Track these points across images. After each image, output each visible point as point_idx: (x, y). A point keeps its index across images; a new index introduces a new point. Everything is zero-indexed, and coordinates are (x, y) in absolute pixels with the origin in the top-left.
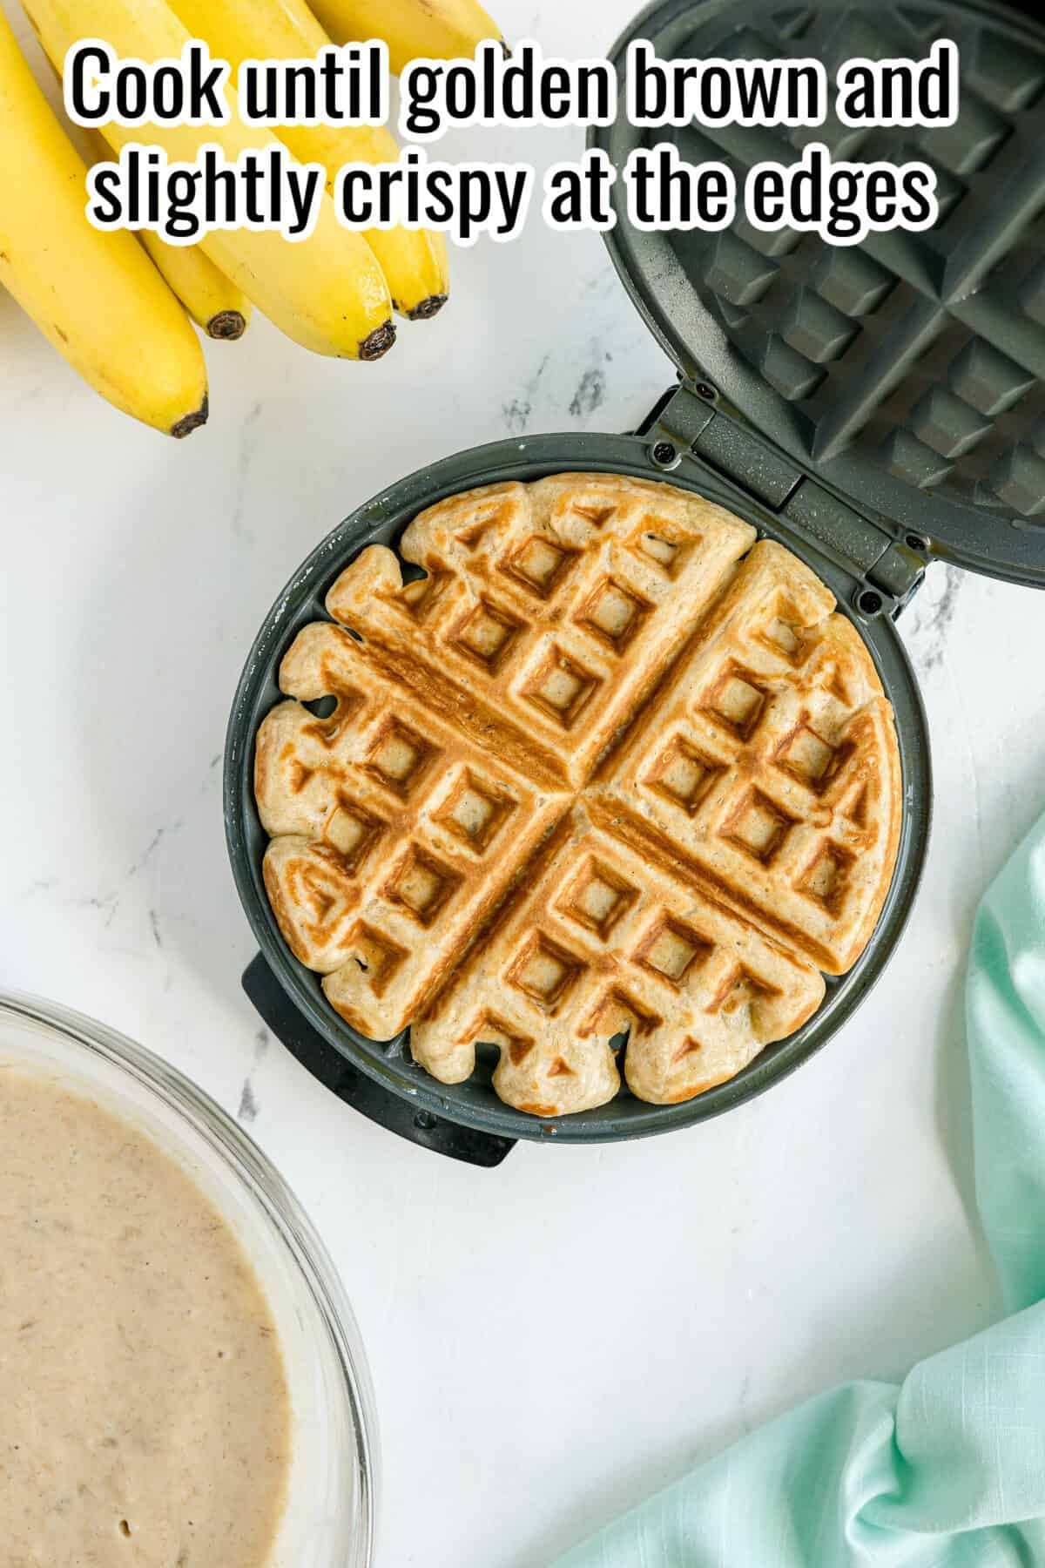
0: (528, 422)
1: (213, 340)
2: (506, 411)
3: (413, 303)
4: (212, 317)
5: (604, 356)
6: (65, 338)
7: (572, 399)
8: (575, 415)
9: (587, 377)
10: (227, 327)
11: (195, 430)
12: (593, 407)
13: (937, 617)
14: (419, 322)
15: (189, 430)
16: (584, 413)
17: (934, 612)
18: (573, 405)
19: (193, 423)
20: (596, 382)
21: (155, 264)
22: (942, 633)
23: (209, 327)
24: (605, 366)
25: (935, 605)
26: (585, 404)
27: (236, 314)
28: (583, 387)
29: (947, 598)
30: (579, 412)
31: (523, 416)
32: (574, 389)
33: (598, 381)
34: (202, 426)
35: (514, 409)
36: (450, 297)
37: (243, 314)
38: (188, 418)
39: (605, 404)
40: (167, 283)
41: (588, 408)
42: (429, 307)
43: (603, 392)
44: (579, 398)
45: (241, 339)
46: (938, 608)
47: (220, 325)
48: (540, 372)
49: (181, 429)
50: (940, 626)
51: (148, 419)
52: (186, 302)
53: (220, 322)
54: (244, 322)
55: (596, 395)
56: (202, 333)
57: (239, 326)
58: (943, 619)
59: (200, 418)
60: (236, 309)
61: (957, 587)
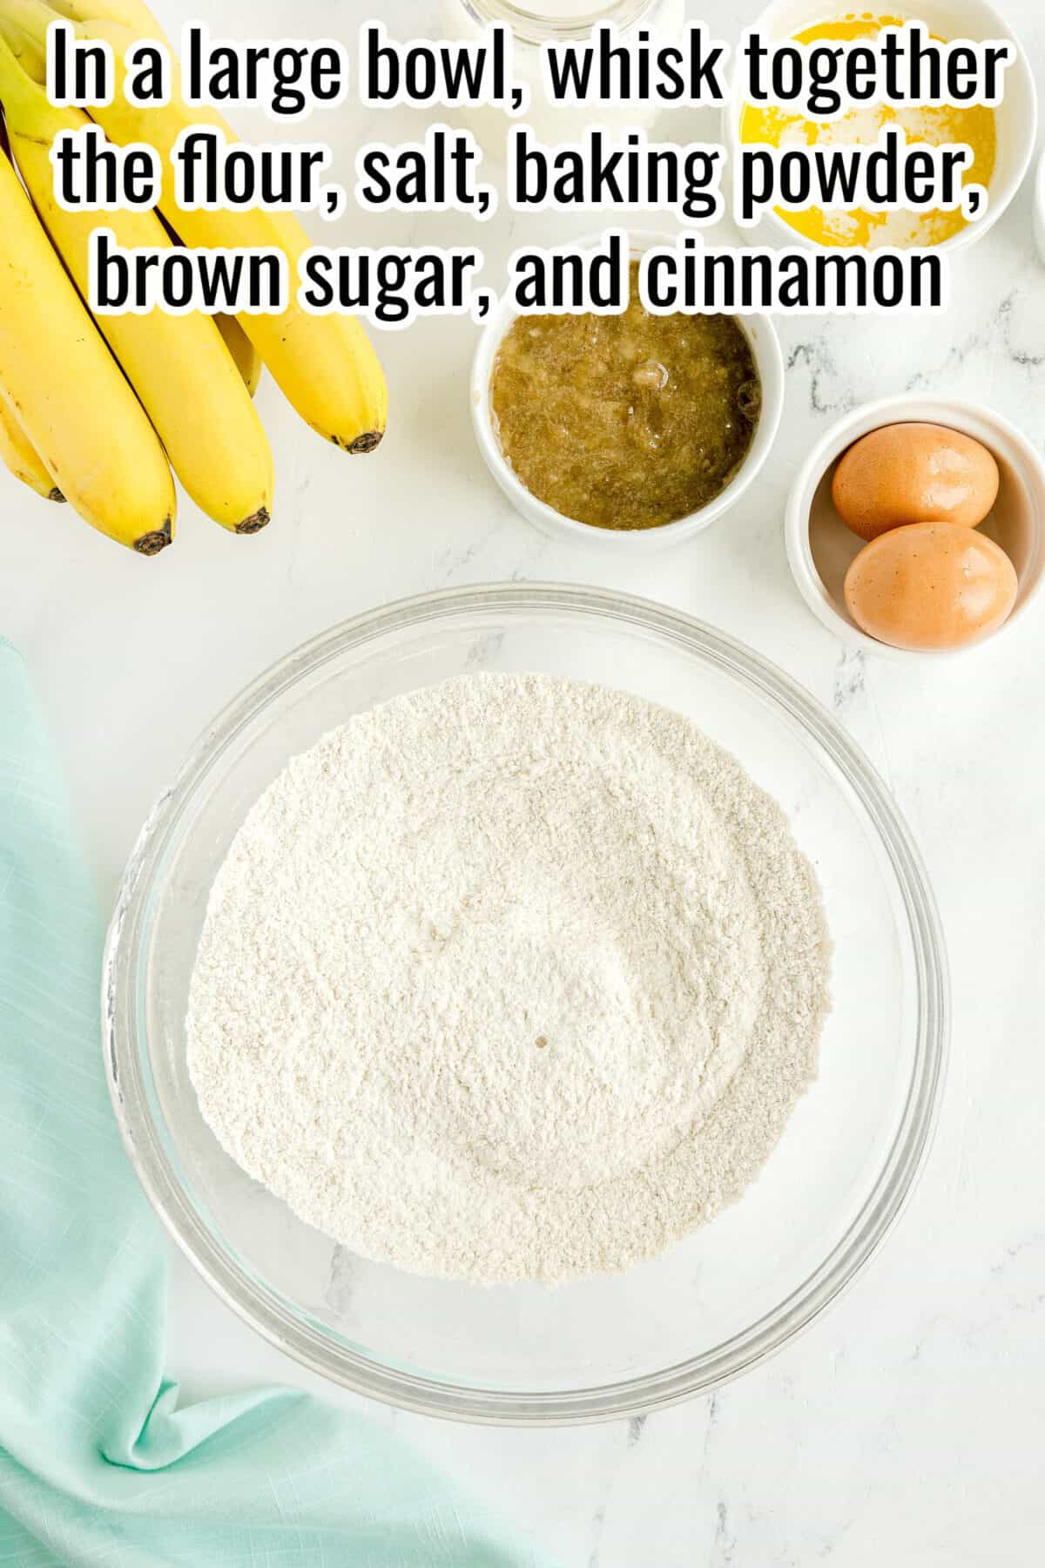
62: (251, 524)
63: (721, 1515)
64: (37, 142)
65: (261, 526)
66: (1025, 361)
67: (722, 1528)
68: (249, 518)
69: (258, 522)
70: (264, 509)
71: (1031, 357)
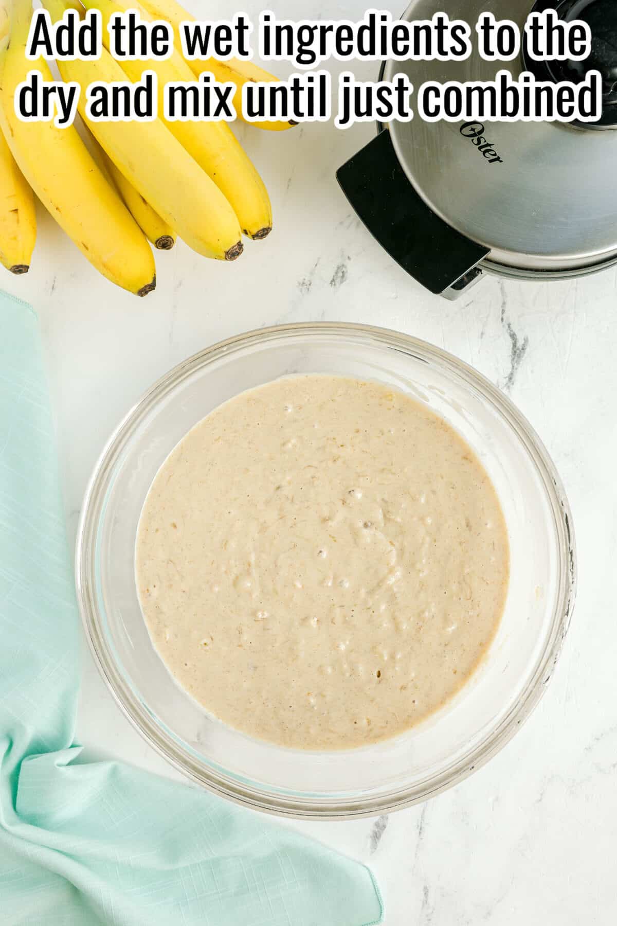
0: (310, 289)
1: (158, 249)
2: (300, 284)
3: (254, 231)
4: (157, 239)
5: (347, 257)
6: (87, 248)
7: (331, 279)
8: (333, 286)
9: (339, 268)
10: (165, 243)
11: (150, 293)
12: (342, 282)
13: (507, 383)
14: (258, 241)
15: (146, 293)
16: (337, 285)
17: (505, 381)
18: (332, 281)
19: (148, 290)
20: (343, 271)
21: (130, 213)
22: (509, 392)
23: (156, 243)
24: (347, 262)
25: (506, 378)
26: (338, 281)
27: (170, 237)
28: (337, 273)
29: (512, 374)
30: (335, 285)
31: (308, 286)
32: (333, 274)
33: (344, 269)
34: (153, 291)
35: (303, 283)
36: (273, 229)
37: (172, 237)
38: (146, 286)
39: (347, 281)
40: (137, 223)
41: (339, 282)
42: (263, 233)
43: (346, 275)
44: (335, 278)
45: (171, 250)
46: (507, 379)
47: (161, 242)
48: (316, 265)
49: (143, 292)
50: (509, 387)
51: (127, 287)
52: (144, 230)
53: (161, 241)
54: (173, 240)
55: (343, 276)
56: (153, 246)
57: (170, 244)
58: (509, 384)
59: (152, 286)
60: (170, 235)
61: (516, 369)
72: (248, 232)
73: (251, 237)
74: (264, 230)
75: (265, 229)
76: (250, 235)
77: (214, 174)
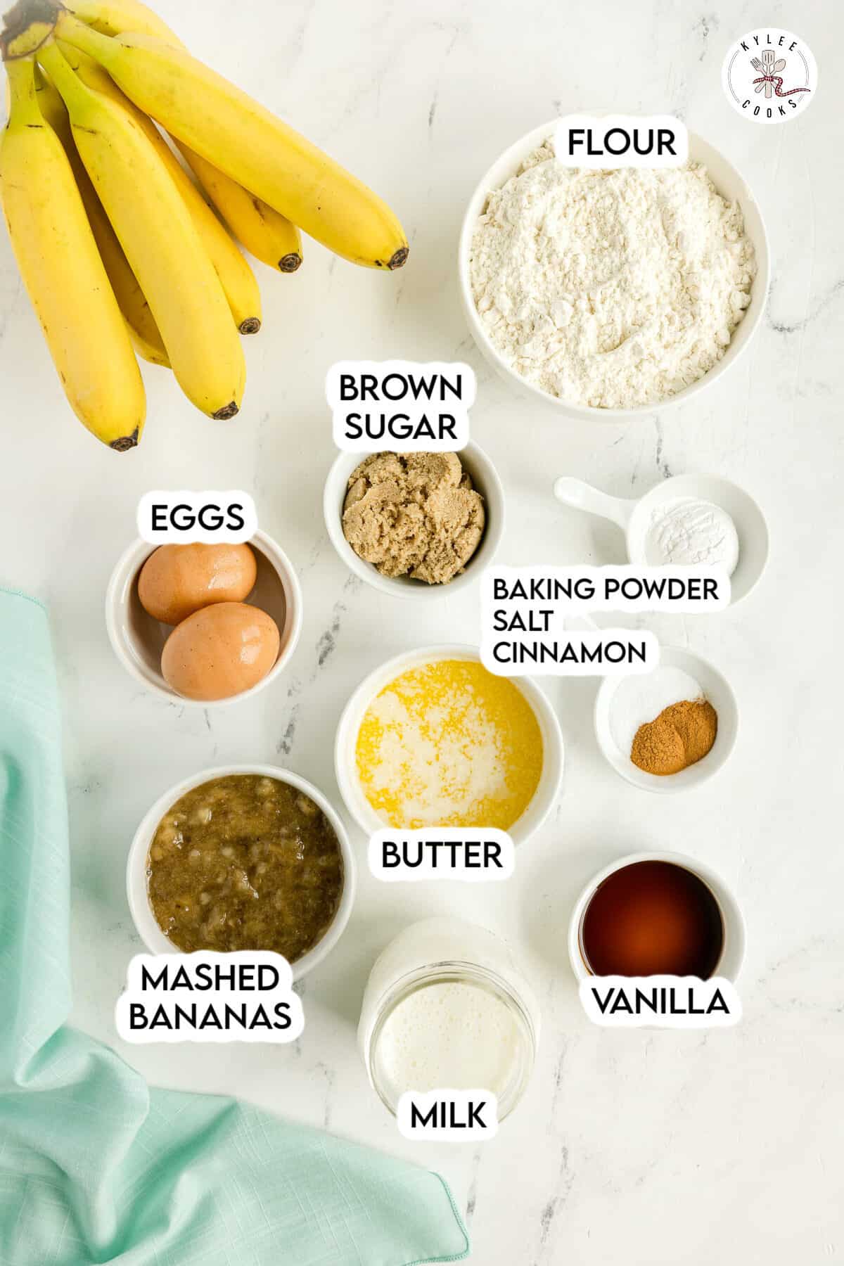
62: (224, 413)
63: (564, 1156)
64: (89, 131)
65: (232, 415)
66: (782, 329)
67: (565, 1166)
68: (222, 409)
69: (229, 412)
70: (234, 403)
71: (786, 326)
72: (380, 262)
73: (387, 268)
74: (399, 252)
75: (401, 250)
76: (384, 266)
77: (319, 208)
